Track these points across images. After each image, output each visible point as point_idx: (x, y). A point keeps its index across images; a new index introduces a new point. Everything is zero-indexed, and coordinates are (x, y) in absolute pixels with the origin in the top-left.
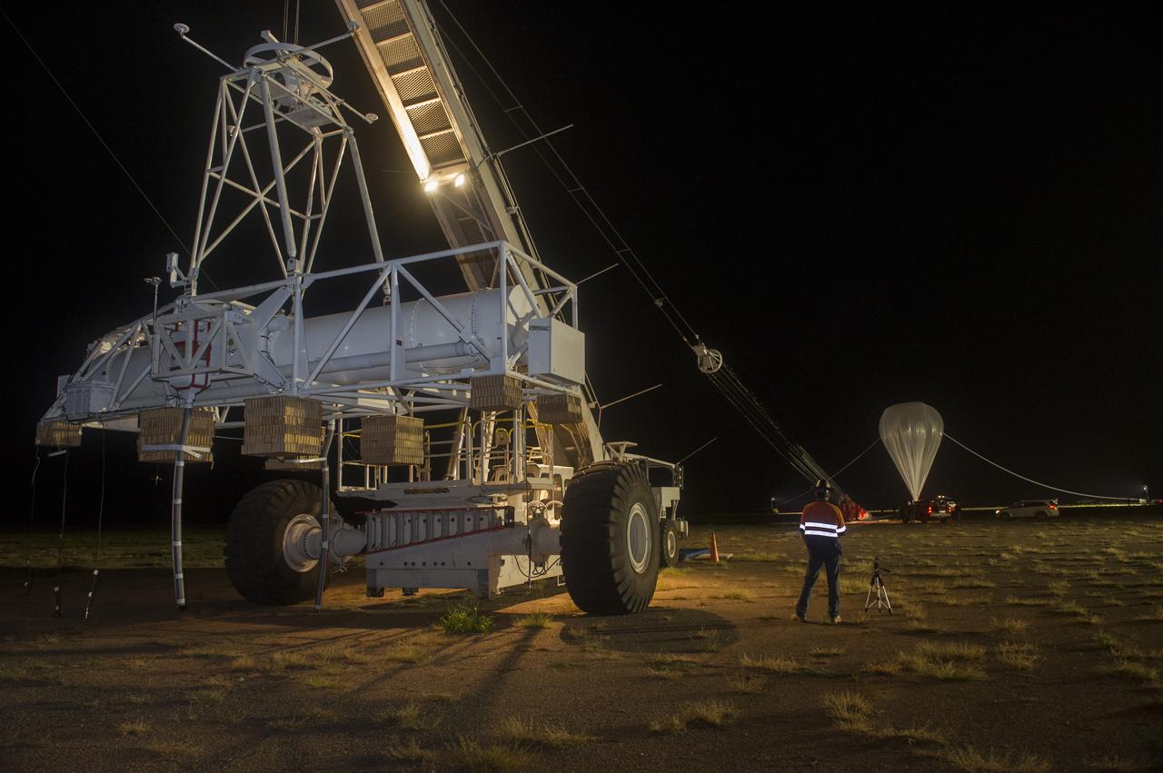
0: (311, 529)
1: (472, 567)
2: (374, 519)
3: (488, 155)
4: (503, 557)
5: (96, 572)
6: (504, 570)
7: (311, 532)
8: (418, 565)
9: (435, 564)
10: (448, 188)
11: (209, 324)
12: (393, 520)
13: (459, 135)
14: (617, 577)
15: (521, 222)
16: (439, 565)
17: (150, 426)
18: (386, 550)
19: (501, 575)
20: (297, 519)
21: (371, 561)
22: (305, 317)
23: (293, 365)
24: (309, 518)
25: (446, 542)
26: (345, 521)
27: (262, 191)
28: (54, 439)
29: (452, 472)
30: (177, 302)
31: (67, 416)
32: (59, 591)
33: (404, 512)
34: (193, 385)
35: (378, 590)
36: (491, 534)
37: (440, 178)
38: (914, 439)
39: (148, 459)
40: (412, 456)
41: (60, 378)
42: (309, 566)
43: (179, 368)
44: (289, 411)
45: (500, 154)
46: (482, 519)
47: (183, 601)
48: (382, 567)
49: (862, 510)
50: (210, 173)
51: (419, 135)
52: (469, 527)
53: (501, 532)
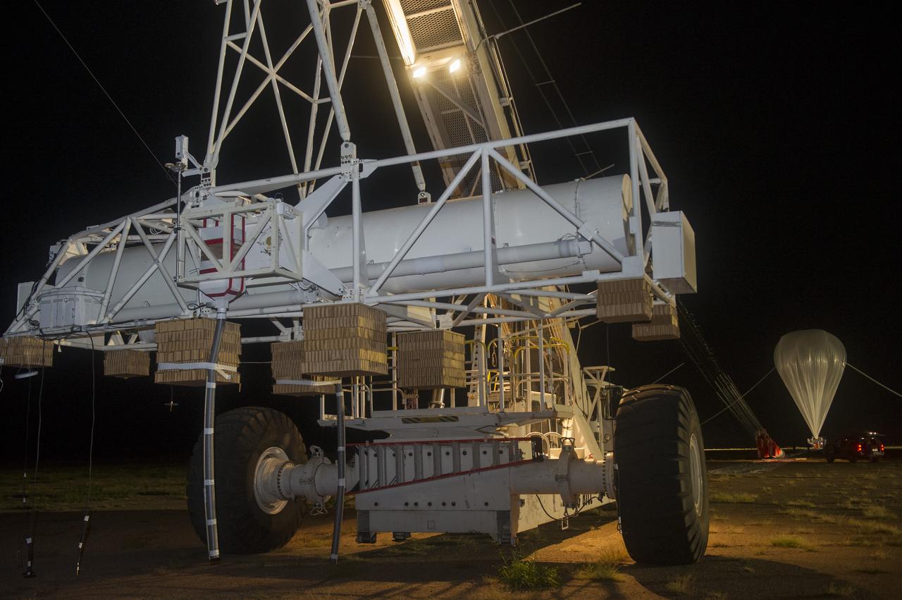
0: (285, 464)
1: (489, 507)
2: (366, 453)
3: (483, 38)
4: (522, 497)
5: (87, 519)
6: (523, 511)
7: (284, 468)
8: (423, 505)
9: (444, 504)
10: (440, 74)
11: (243, 218)
12: (390, 452)
13: (458, 13)
14: (687, 520)
15: (514, 117)
16: (449, 506)
17: (170, 340)
18: (383, 488)
19: (520, 517)
20: (266, 453)
21: (362, 502)
22: (363, 212)
23: (352, 268)
24: (278, 451)
25: (456, 478)
26: (325, 455)
27: (274, 65)
28: (24, 358)
29: (438, 398)
30: (191, 193)
31: (41, 331)
32: (32, 544)
33: (403, 444)
34: (229, 291)
35: (372, 536)
36: (513, 469)
37: (429, 63)
38: (815, 368)
39: (168, 380)
40: (457, 379)
41: (20, 286)
42: (279, 507)
43: (214, 270)
44: (362, 321)
45: (498, 36)
46: (501, 452)
47: (217, 553)
48: (377, 508)
49: (778, 447)
50: (227, 41)
51: (406, 13)
52: (486, 461)
53: (523, 467)
